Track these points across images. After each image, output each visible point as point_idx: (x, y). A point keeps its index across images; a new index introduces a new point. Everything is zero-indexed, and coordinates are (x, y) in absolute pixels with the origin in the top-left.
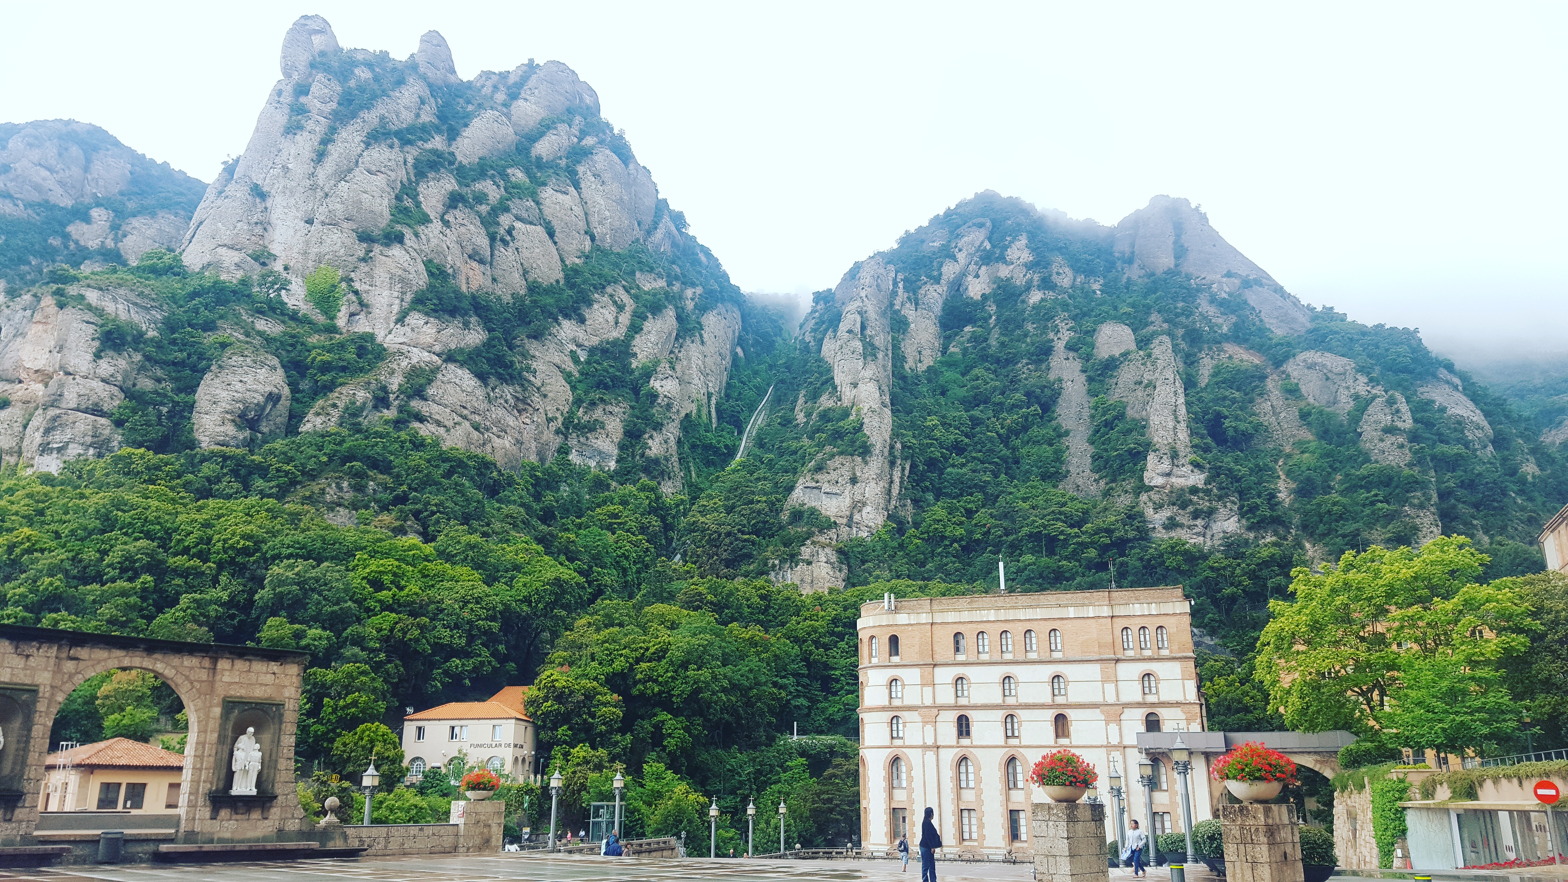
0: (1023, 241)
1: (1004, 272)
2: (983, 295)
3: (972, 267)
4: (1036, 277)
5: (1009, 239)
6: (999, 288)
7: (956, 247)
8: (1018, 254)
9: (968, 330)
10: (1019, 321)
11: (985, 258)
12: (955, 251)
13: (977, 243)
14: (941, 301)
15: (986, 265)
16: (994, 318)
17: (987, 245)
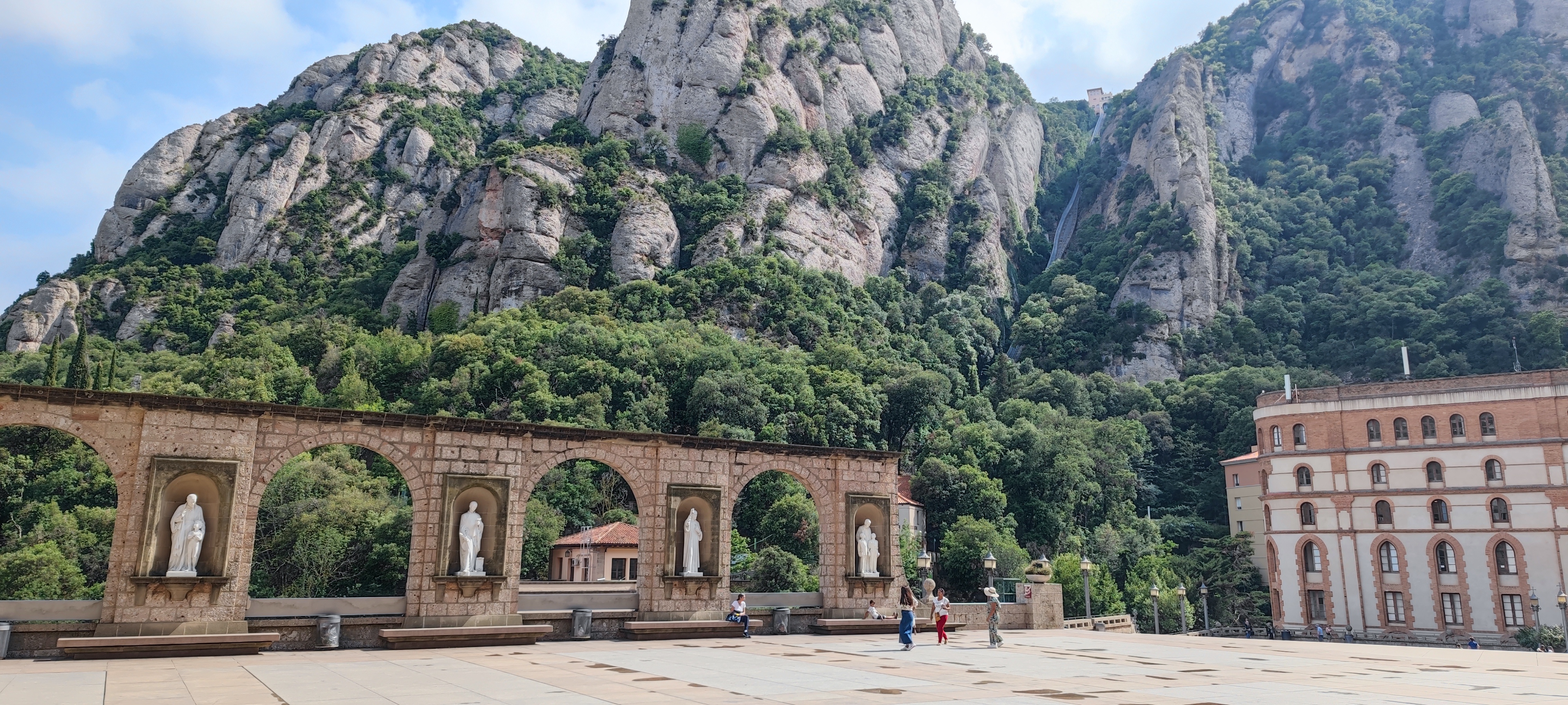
0: (1341, 19)
1: (1320, 52)
2: (1299, 79)
3: (1284, 52)
4: (1358, 54)
5: (1325, 18)
6: (1316, 69)
7: (1266, 33)
8: (1337, 32)
9: (1284, 116)
10: (1340, 102)
11: (1299, 41)
12: (1266, 37)
13: (1289, 26)
14: (1252, 90)
15: (1300, 48)
16: (1312, 101)
17: (1300, 27)
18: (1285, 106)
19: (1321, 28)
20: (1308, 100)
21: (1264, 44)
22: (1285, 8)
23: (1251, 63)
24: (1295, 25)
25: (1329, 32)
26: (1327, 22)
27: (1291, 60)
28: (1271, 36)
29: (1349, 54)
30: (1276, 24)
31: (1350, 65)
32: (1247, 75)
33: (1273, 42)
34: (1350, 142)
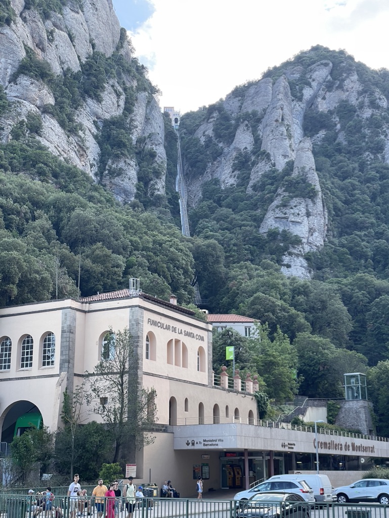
0: (355, 77)
1: (344, 96)
2: (329, 111)
3: (321, 92)
4: (367, 100)
5: (345, 75)
6: (340, 106)
7: (310, 78)
8: (352, 85)
9: (322, 134)
10: (357, 128)
11: (329, 87)
12: (311, 80)
13: (324, 77)
14: (302, 113)
15: (330, 91)
16: (339, 126)
17: (329, 77)
18: (323, 126)
19: (343, 80)
20: (336, 125)
21: (309, 85)
22: (322, 64)
23: (302, 95)
24: (327, 76)
25: (347, 84)
26: (347, 77)
27: (324, 98)
28: (314, 80)
29: (360, 100)
30: (317, 73)
31: (361, 106)
32: (300, 103)
33: (314, 84)
34: (367, 153)
